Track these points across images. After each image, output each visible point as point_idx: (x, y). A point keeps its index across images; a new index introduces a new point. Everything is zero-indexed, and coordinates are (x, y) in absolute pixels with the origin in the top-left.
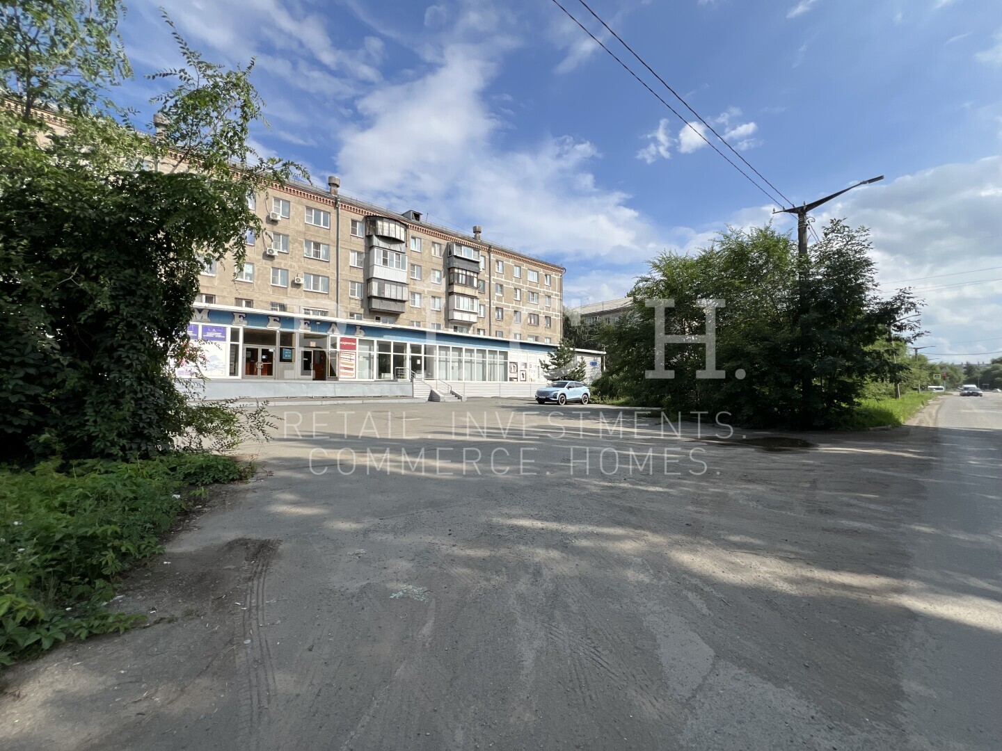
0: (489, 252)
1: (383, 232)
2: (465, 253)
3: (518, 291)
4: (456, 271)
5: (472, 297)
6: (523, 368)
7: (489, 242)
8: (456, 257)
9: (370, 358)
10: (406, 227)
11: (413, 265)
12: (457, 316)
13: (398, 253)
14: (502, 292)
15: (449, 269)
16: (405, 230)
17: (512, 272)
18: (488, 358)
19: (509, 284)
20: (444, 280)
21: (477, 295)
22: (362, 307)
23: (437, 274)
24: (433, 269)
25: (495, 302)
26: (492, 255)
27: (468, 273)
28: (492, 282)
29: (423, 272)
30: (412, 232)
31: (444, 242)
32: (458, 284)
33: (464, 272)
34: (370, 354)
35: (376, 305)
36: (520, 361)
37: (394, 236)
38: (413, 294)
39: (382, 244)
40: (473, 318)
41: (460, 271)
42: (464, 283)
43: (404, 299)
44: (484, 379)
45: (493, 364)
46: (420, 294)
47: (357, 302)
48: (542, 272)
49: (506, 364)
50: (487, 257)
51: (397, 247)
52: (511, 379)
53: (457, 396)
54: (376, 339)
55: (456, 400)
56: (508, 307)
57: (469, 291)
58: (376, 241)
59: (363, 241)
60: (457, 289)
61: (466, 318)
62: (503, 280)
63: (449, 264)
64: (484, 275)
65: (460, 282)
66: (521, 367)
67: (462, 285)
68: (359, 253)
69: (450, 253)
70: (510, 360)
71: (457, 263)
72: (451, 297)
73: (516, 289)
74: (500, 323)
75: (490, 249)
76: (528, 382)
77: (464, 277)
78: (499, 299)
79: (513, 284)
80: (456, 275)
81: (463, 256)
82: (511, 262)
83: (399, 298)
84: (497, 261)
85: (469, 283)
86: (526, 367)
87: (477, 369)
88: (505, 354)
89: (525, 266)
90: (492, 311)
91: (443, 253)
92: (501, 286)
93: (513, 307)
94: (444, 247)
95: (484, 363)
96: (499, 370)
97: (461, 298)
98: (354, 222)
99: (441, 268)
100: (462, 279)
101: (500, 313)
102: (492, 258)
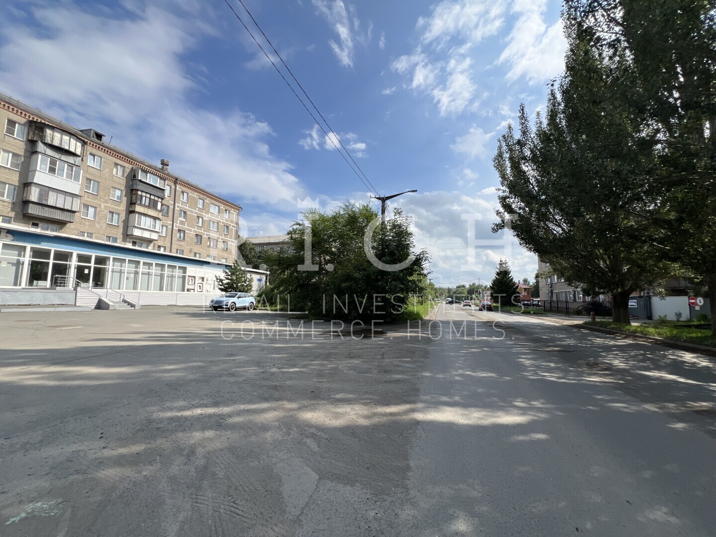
0: (175, 183)
1: (52, 141)
2: (150, 179)
3: (201, 219)
4: (139, 193)
5: (155, 218)
6: (200, 281)
7: (177, 176)
8: (140, 181)
9: (18, 264)
10: (84, 143)
11: (89, 180)
12: (137, 233)
13: (71, 165)
14: (185, 217)
15: (132, 190)
16: (83, 146)
17: (196, 204)
18: (167, 271)
19: (193, 212)
20: (125, 199)
21: (160, 216)
22: (12, 210)
23: (118, 193)
24: (112, 187)
25: (177, 225)
26: (178, 186)
27: (152, 197)
28: (176, 208)
29: (101, 188)
30: (89, 149)
31: (129, 167)
32: (141, 204)
33: (148, 196)
34: (18, 261)
35: (32, 210)
36: (198, 276)
37: (67, 148)
38: (87, 206)
39: (49, 152)
40: (154, 236)
41: (144, 194)
42: (147, 204)
43: (74, 209)
44: (161, 289)
45: (172, 277)
46: (95, 208)
47: (6, 204)
48: (222, 207)
49: (184, 277)
50: (173, 187)
51: (71, 159)
52: (188, 290)
53: (129, 304)
54: (29, 246)
55: (129, 308)
56: (191, 231)
57: (151, 212)
58: (41, 147)
59: (23, 144)
60: (138, 208)
61: (146, 235)
62: (187, 208)
63: (132, 185)
64: (169, 201)
65: (143, 203)
66: (198, 281)
67: (144, 206)
68: (14, 155)
69: (134, 176)
70: (188, 274)
71: (140, 186)
72: (132, 215)
73: (198, 217)
74: (182, 243)
75: (176, 181)
76: (204, 292)
77: (148, 200)
78: (182, 223)
79: (196, 213)
80: (139, 197)
81: (148, 182)
82: (195, 195)
83: (67, 207)
84: (183, 192)
85: (153, 205)
86: (203, 281)
87: (154, 281)
88: (184, 269)
89: (208, 201)
90: (174, 232)
91: (126, 175)
92: (185, 213)
93: (195, 231)
94: (128, 171)
95: (162, 276)
96: (177, 282)
97: (143, 218)
98: (12, 123)
99: (123, 188)
100: (145, 201)
101: (182, 235)
102: (177, 188)
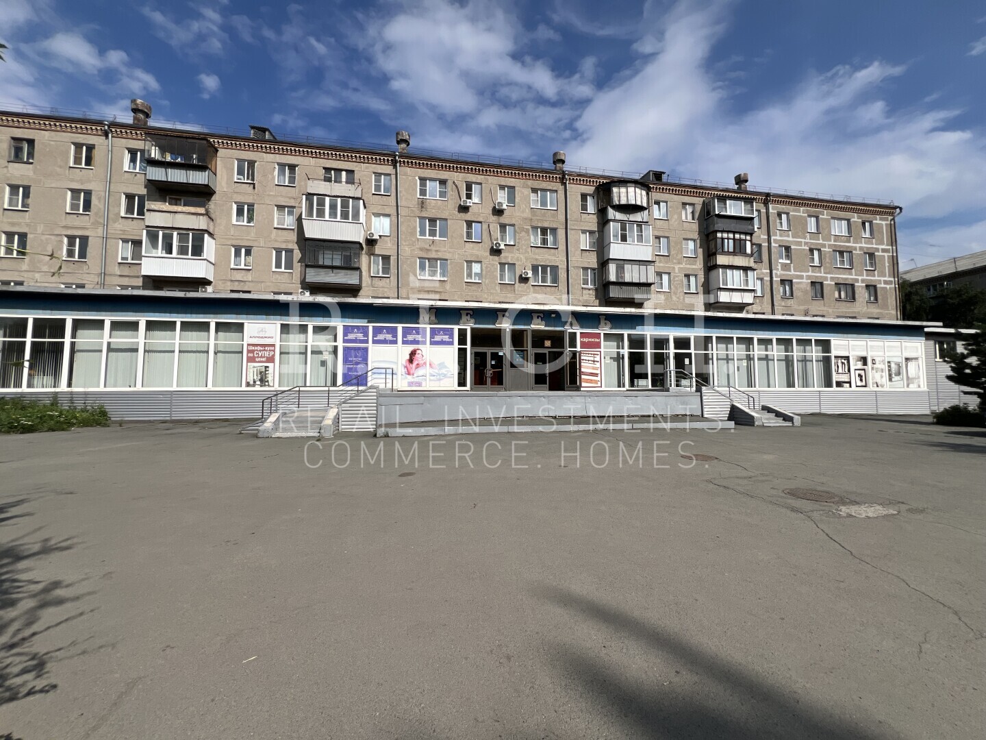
0: (766, 203)
1: (619, 201)
3: (816, 253)
4: (719, 235)
5: (746, 269)
6: (860, 365)
7: (767, 191)
8: (719, 216)
9: (619, 358)
10: (648, 189)
11: (658, 238)
12: (724, 297)
13: (640, 224)
14: (788, 257)
15: (707, 236)
16: (648, 194)
17: (805, 225)
18: (796, 352)
19: (800, 244)
20: (700, 251)
21: (752, 264)
22: (596, 298)
23: (691, 245)
24: (685, 239)
25: (779, 273)
26: (770, 206)
27: (737, 236)
28: (773, 244)
29: (672, 244)
30: (655, 196)
31: (698, 201)
32: (723, 253)
33: (731, 236)
34: (618, 353)
35: (614, 293)
36: (853, 355)
37: (633, 203)
38: (659, 274)
39: (619, 216)
40: (748, 298)
41: (725, 235)
42: (731, 250)
43: (650, 281)
44: (790, 384)
45: (804, 360)
46: (669, 274)
47: (591, 292)
48: (855, 218)
50: (763, 211)
51: (638, 217)
52: (839, 384)
53: (778, 414)
54: (626, 333)
56: (801, 277)
57: (739, 261)
58: (611, 213)
59: (595, 217)
60: (721, 260)
61: (736, 298)
62: (790, 239)
63: (707, 228)
64: (760, 236)
65: (726, 250)
67: (728, 253)
68: (591, 232)
69: (708, 213)
70: (834, 353)
72: (713, 273)
73: (811, 250)
75: (767, 198)
76: (871, 388)
77: (731, 242)
79: (806, 244)
80: (719, 241)
81: (728, 213)
82: (801, 212)
83: (643, 280)
84: (779, 215)
85: (739, 249)
86: (865, 363)
87: (778, 369)
89: (825, 215)
90: (775, 286)
91: (697, 215)
92: (788, 249)
93: (808, 277)
94: (698, 208)
96: (816, 370)
97: (729, 272)
98: (584, 197)
99: (696, 236)
100: (729, 245)
101: (787, 288)
102: (771, 210)
